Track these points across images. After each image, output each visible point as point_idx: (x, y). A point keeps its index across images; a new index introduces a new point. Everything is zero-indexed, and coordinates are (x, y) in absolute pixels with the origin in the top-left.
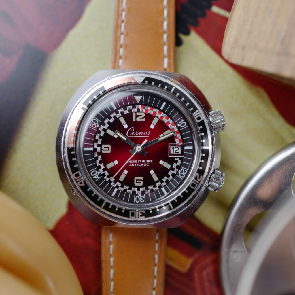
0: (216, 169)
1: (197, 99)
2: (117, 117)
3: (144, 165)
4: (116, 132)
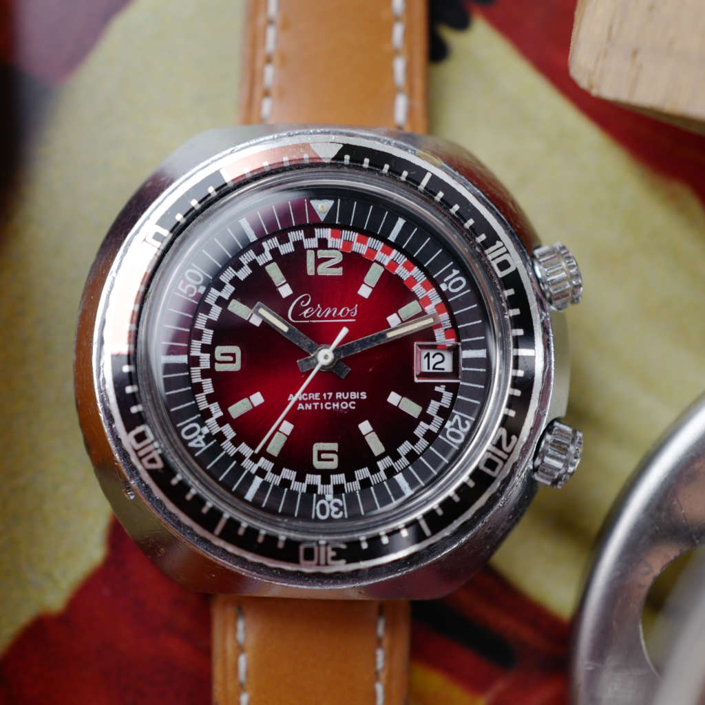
0: (557, 420)
1: (497, 210)
2: (261, 264)
3: (343, 407)
4: (258, 308)
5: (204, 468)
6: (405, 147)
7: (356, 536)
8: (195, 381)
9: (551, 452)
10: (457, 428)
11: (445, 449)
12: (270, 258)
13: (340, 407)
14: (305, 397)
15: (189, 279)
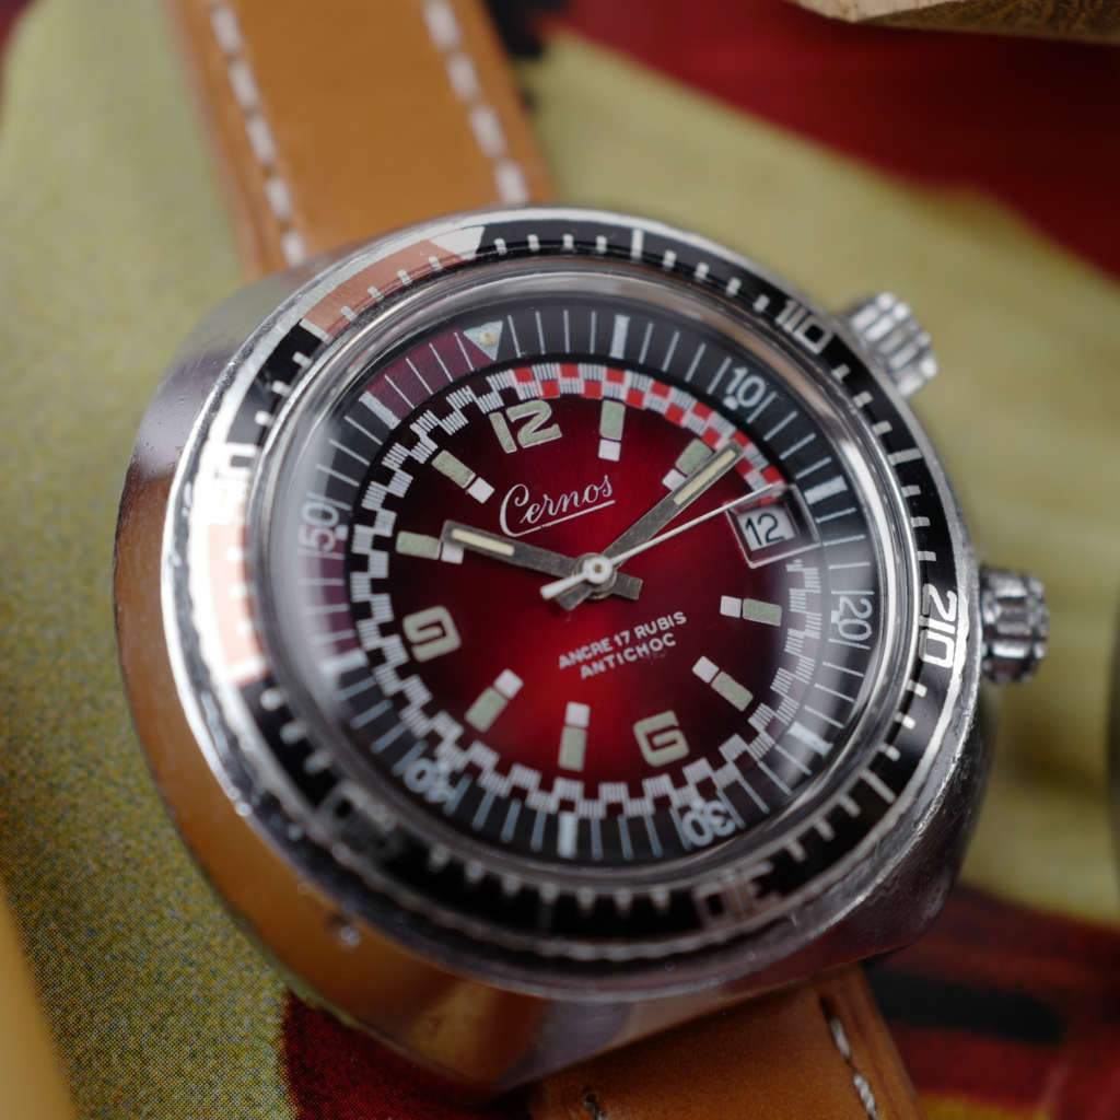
2: (422, 460)
3: (655, 649)
4: (450, 530)
5: (466, 831)
7: (776, 845)
8: (389, 690)
10: (854, 617)
12: (434, 446)
13: (651, 650)
14: (587, 653)
15: (314, 521)
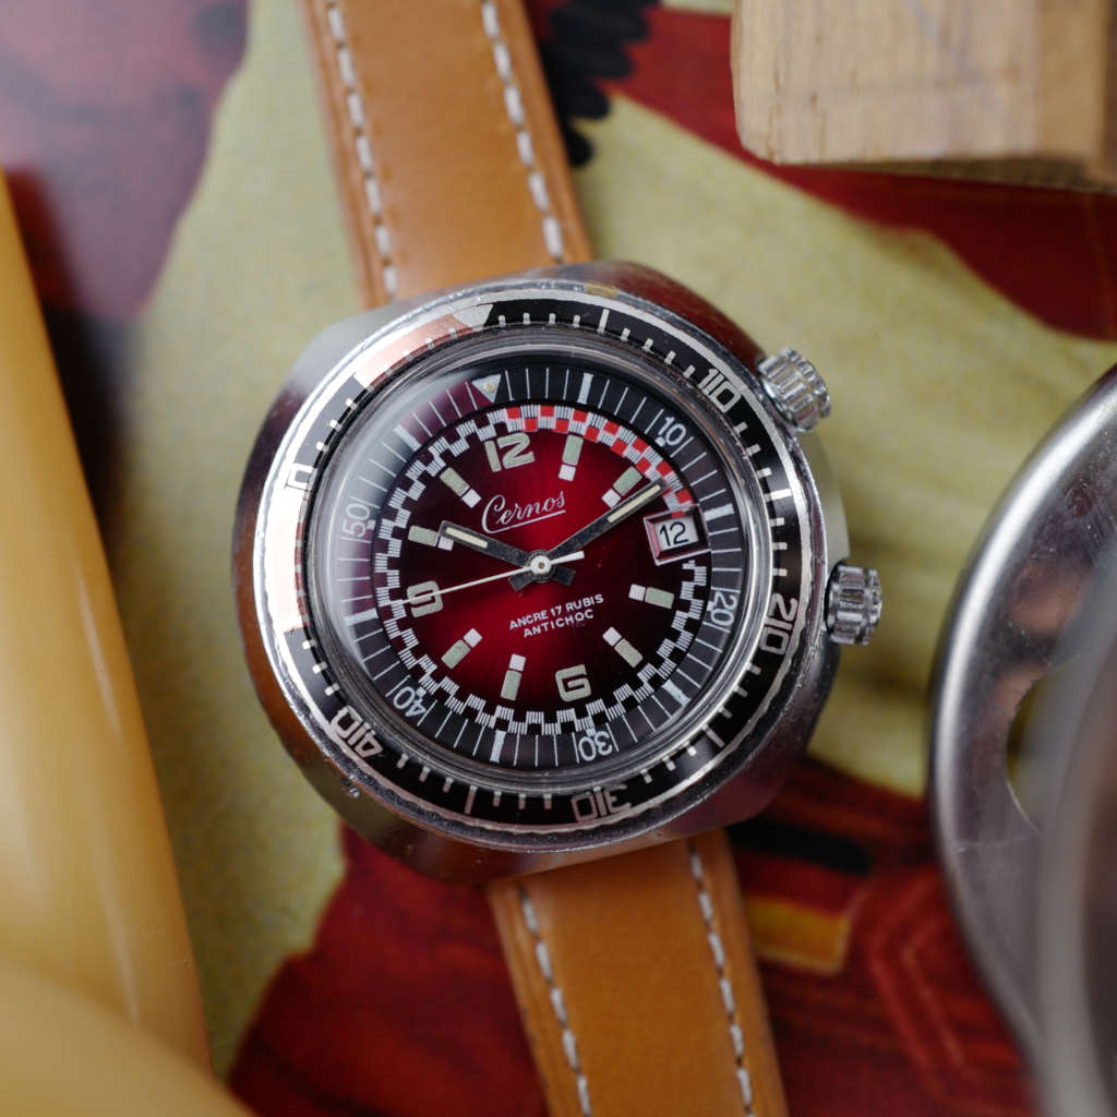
0: (842, 563)
1: (701, 331)
2: (433, 474)
4: (445, 528)
5: (431, 737)
6: (568, 285)
7: (635, 769)
8: (392, 636)
9: (843, 604)
10: (723, 608)
11: (714, 636)
12: (443, 464)
13: (575, 620)
14: (530, 619)
15: (353, 517)
